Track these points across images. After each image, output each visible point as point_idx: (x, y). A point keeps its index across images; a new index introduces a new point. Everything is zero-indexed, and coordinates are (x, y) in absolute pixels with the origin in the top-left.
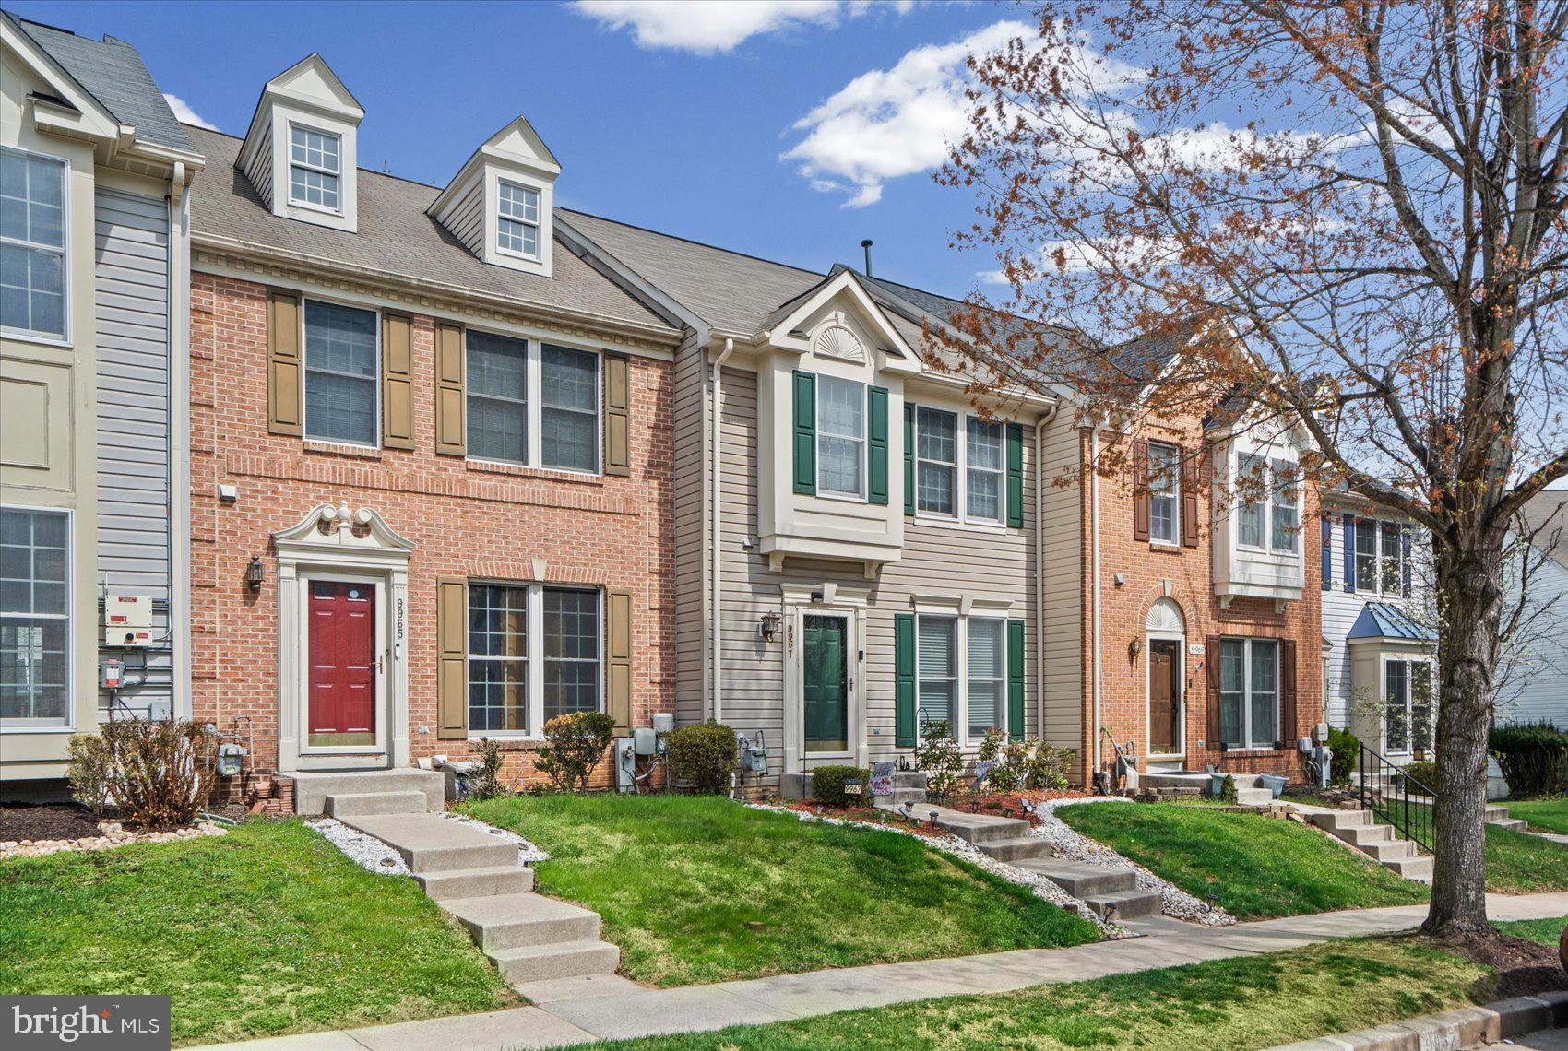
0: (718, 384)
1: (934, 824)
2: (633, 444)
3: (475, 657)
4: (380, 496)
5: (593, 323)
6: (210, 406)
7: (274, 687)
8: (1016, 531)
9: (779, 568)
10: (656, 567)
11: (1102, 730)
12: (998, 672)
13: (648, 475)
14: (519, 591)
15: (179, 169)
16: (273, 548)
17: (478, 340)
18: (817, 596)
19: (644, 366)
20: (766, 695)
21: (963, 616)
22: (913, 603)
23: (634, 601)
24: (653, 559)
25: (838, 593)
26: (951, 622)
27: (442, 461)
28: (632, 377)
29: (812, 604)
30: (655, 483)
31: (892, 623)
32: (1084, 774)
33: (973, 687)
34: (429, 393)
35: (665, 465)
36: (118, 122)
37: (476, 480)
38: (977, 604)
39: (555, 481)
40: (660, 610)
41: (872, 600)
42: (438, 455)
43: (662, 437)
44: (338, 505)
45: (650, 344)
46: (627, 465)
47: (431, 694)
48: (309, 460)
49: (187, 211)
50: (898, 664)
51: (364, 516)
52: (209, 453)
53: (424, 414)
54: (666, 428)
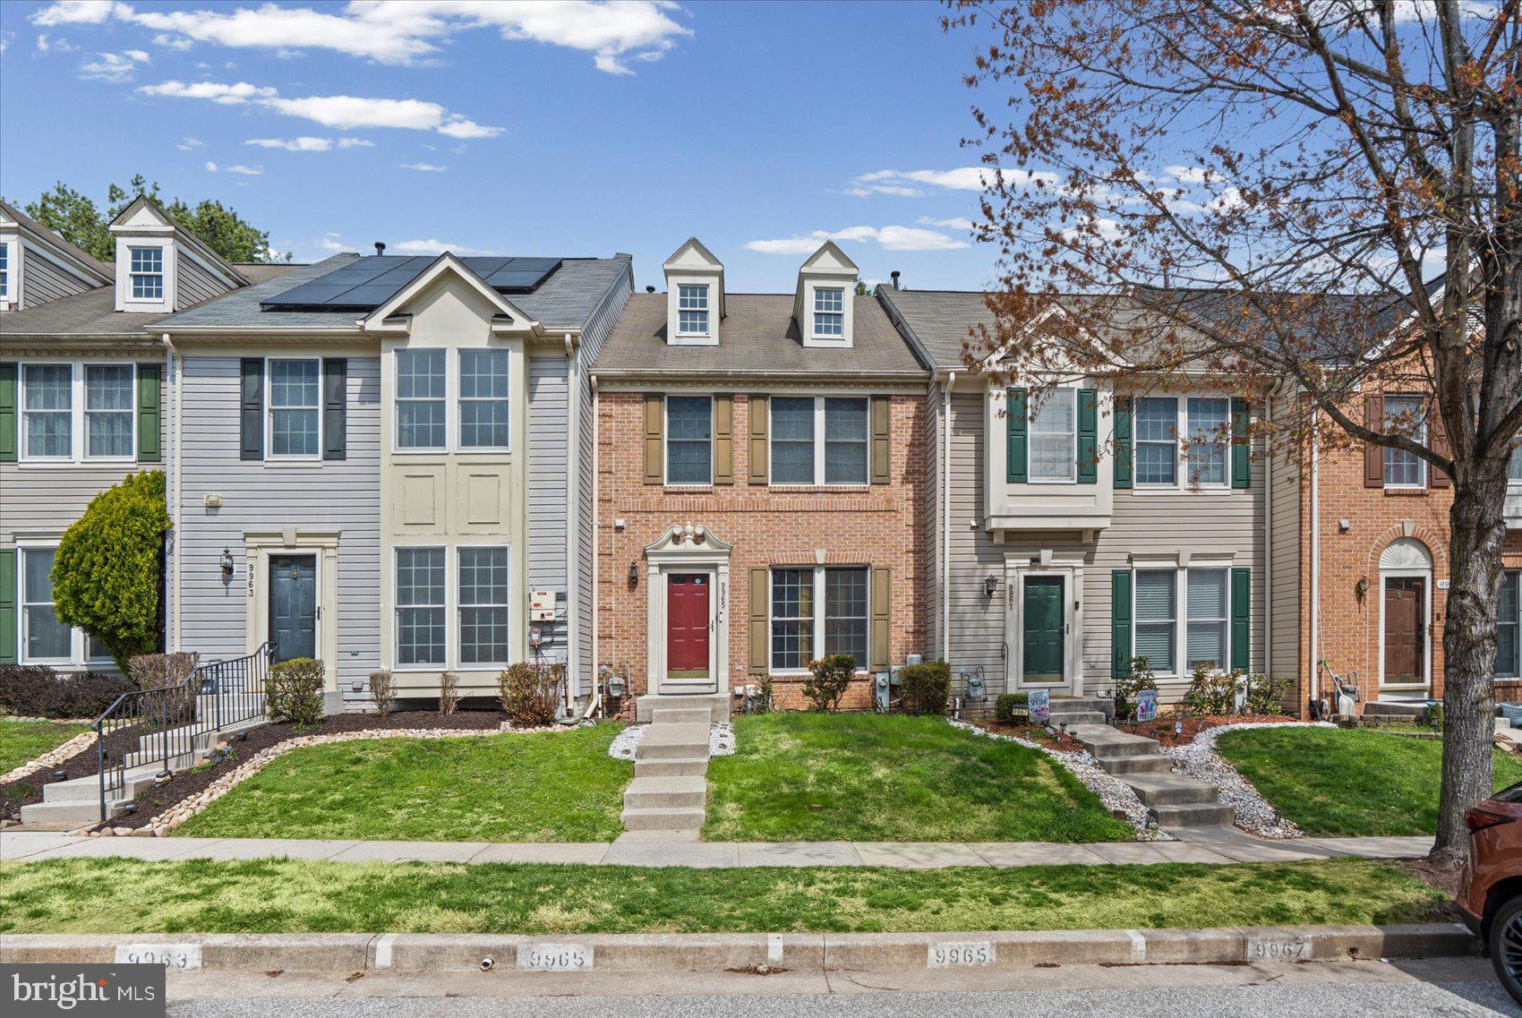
0: (948, 407)
1: (1074, 741)
2: (893, 459)
3: (777, 618)
4: (712, 516)
5: (859, 377)
6: (610, 473)
7: (645, 642)
8: (1242, 491)
9: (1002, 541)
10: (911, 547)
11: (1319, 663)
12: (1222, 613)
13: (905, 481)
14: (807, 572)
15: (568, 338)
16: (645, 556)
17: (780, 404)
18: (1036, 560)
19: (902, 402)
20: (992, 639)
21: (1183, 568)
22: (1130, 560)
23: (893, 573)
24: (908, 541)
25: (1053, 557)
26: (1171, 574)
27: (752, 488)
28: (893, 411)
29: (1031, 567)
30: (911, 486)
31: (1110, 578)
32: (1299, 701)
33: (1192, 627)
34: (744, 444)
35: (919, 472)
36: (530, 319)
37: (776, 498)
38: (1194, 557)
39: (833, 493)
40: (914, 579)
41: (1089, 560)
42: (750, 485)
43: (917, 451)
44: (684, 525)
45: (906, 385)
46: (888, 475)
47: (744, 644)
48: (668, 498)
49: (579, 361)
50: (1115, 611)
51: (699, 531)
52: (610, 501)
53: (741, 458)
54: (920, 445)
